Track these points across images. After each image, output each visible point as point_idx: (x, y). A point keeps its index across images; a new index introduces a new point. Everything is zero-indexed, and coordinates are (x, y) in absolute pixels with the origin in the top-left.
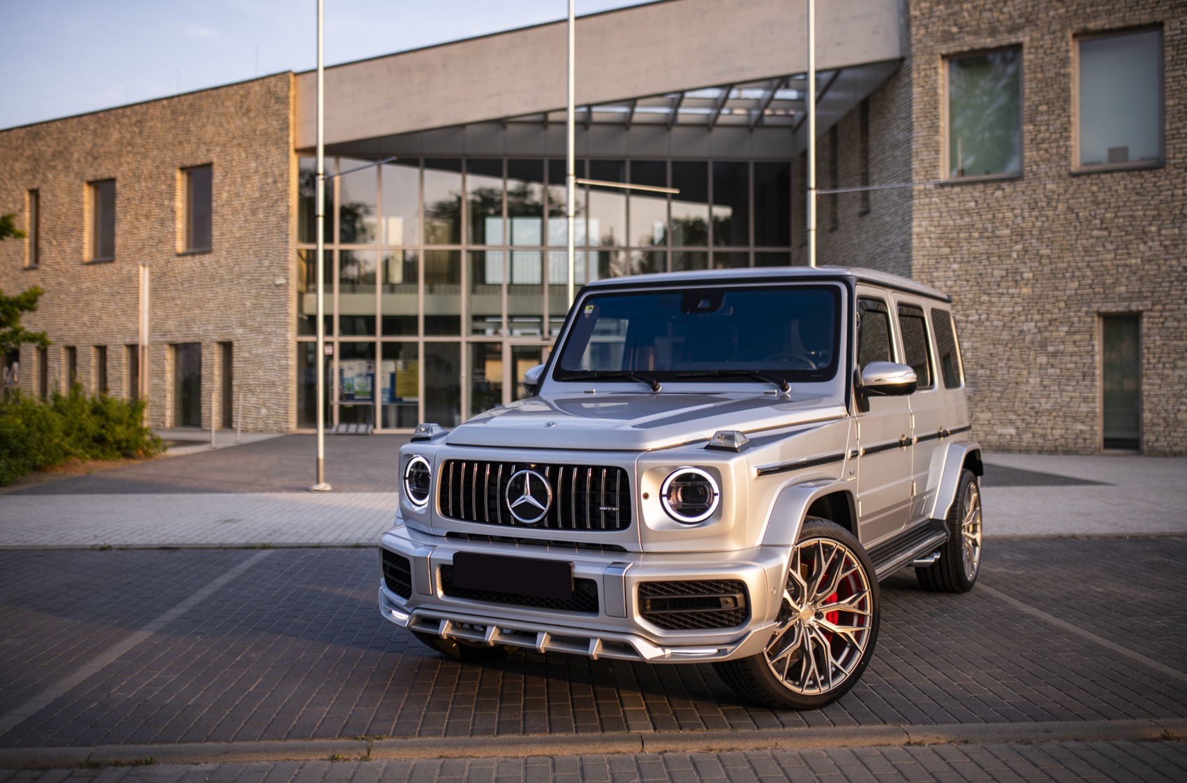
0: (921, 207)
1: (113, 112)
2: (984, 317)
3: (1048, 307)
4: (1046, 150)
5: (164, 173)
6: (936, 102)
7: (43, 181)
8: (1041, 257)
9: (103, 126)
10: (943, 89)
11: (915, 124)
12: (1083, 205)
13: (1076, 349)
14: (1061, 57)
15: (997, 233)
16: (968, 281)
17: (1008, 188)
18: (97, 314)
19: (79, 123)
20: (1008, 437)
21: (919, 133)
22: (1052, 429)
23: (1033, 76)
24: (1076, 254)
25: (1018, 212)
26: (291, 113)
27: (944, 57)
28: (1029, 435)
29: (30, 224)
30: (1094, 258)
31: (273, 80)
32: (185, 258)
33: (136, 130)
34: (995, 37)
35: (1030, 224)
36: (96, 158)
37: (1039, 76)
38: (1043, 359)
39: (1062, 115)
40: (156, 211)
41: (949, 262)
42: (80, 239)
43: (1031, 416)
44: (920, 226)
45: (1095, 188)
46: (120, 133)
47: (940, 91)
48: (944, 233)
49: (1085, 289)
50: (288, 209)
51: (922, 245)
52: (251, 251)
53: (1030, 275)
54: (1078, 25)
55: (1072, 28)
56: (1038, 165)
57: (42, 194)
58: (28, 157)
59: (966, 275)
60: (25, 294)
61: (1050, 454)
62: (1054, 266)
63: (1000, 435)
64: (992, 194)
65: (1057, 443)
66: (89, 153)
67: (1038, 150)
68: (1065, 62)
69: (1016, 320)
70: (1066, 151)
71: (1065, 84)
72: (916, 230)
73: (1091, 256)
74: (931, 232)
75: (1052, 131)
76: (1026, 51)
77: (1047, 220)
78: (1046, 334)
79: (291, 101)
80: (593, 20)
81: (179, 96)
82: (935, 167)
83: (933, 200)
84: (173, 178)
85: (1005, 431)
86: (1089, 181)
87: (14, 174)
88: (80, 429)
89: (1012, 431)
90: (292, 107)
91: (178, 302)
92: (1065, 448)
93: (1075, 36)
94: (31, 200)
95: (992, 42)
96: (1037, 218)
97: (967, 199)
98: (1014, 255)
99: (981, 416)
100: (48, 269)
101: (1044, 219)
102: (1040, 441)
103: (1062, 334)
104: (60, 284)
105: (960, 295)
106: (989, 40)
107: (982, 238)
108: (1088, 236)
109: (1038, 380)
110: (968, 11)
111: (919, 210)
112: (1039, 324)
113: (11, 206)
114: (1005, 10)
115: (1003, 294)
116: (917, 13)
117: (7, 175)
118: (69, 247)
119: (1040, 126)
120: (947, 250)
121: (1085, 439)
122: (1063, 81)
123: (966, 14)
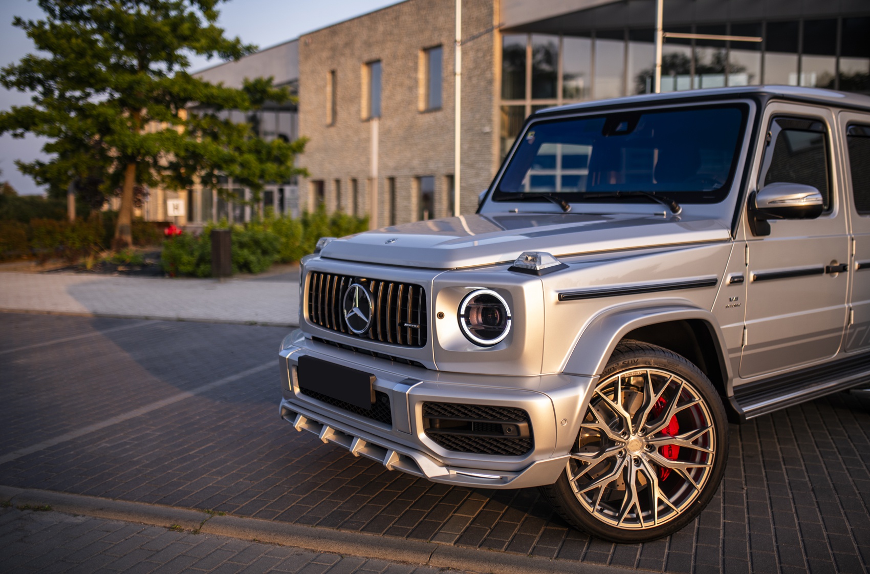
1: (380, 12)
5: (411, 54)
7: (338, 64)
9: (374, 23)
19: (359, 22)
29: (331, 94)
32: (425, 115)
33: (394, 24)
36: (369, 46)
40: (407, 82)
42: (359, 104)
46: (384, 27)
50: (493, 75)
52: (467, 109)
57: (338, 73)
58: (330, 49)
66: (365, 42)
84: (418, 57)
87: (322, 61)
94: (331, 78)
100: (341, 125)
104: (348, 136)
113: (319, 83)
117: (317, 62)
118: (353, 109)
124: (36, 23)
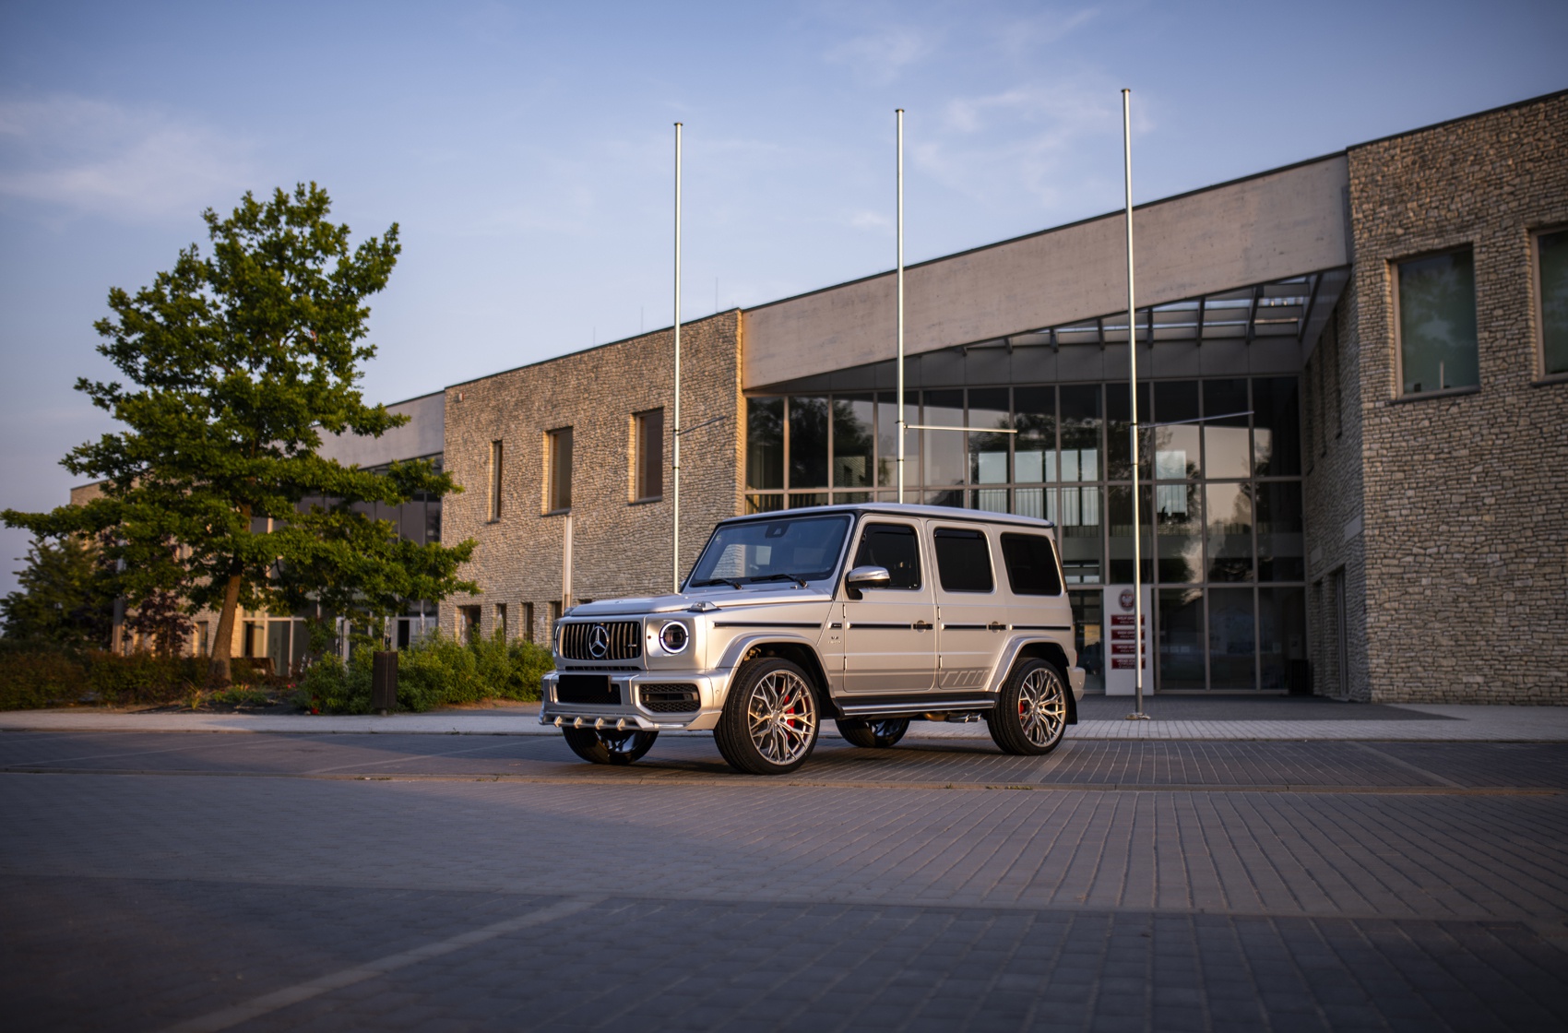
0: (1371, 428)
1: (572, 358)
2: (1443, 549)
3: (1512, 536)
4: (1504, 359)
5: (617, 418)
6: (1384, 311)
7: (506, 431)
8: (1504, 479)
9: (562, 373)
10: (1392, 296)
11: (1361, 336)
12: (1547, 419)
13: (1547, 583)
14: (1516, 255)
15: (1455, 454)
16: (1425, 509)
17: (1464, 403)
18: (553, 568)
19: (540, 370)
20: (1476, 686)
21: (1366, 346)
22: (1524, 675)
23: (1486, 276)
24: (1542, 474)
25: (1476, 429)
26: (739, 351)
27: (1390, 262)
28: (1499, 684)
29: (494, 476)
30: (1563, 479)
31: (721, 318)
32: (637, 507)
33: (593, 375)
34: (1442, 236)
35: (1490, 443)
36: (555, 406)
37: (1493, 277)
38: (1510, 596)
39: (1519, 318)
40: (610, 459)
41: (1403, 488)
42: (539, 491)
43: (1499, 661)
44: (1370, 449)
45: (1559, 400)
46: (578, 379)
47: (1388, 300)
48: (1397, 456)
49: (1553, 514)
50: (735, 452)
51: (1373, 469)
52: (699, 499)
53: (1493, 501)
54: (1533, 219)
55: (1525, 224)
56: (1495, 376)
57: (504, 445)
58: (493, 408)
59: (1422, 502)
60: (460, 545)
61: (1522, 705)
62: (1518, 489)
63: (1466, 684)
64: (1448, 410)
65: (1530, 693)
66: (549, 401)
67: (1494, 359)
68: (1519, 260)
69: (1478, 551)
70: (1526, 360)
71: (1521, 284)
72: (1366, 454)
73: (1558, 476)
74: (1383, 456)
75: (1510, 337)
76: (1477, 250)
77: (1509, 438)
78: (1512, 567)
79: (739, 339)
80: (1033, 240)
81: (632, 339)
82: (1385, 383)
83: (1384, 419)
84: (627, 424)
85: (1471, 680)
86: (1551, 392)
87: (480, 426)
88: (495, 670)
89: (1480, 679)
90: (739, 346)
91: (630, 554)
92: (1539, 698)
93: (1530, 231)
94: (495, 452)
95: (1440, 244)
96: (1496, 435)
97: (1420, 417)
98: (1474, 478)
99: (1445, 662)
100: (509, 523)
101: (1505, 436)
102: (1511, 690)
103: (1531, 567)
104: (519, 538)
105: (1416, 524)
106: (1436, 241)
107: (1439, 459)
108: (1554, 454)
109: (1506, 620)
110: (1412, 210)
111: (1368, 431)
112: (1504, 556)
113: (476, 458)
114: (1453, 207)
115: (1463, 522)
116: (1360, 216)
117: (474, 428)
118: (528, 500)
119: (1497, 331)
120: (1400, 475)
121: (1561, 687)
122: (1519, 281)
123: (1411, 214)
124: (106, 386)
